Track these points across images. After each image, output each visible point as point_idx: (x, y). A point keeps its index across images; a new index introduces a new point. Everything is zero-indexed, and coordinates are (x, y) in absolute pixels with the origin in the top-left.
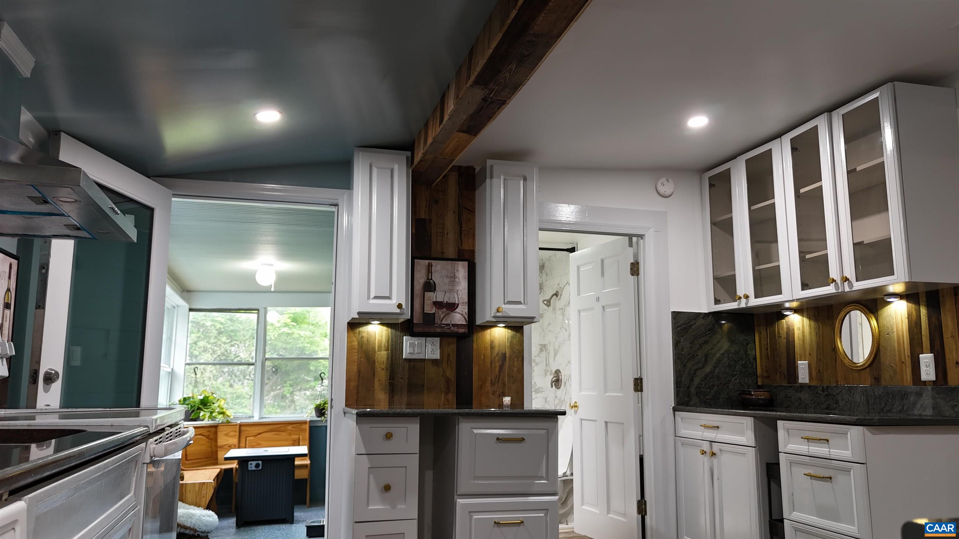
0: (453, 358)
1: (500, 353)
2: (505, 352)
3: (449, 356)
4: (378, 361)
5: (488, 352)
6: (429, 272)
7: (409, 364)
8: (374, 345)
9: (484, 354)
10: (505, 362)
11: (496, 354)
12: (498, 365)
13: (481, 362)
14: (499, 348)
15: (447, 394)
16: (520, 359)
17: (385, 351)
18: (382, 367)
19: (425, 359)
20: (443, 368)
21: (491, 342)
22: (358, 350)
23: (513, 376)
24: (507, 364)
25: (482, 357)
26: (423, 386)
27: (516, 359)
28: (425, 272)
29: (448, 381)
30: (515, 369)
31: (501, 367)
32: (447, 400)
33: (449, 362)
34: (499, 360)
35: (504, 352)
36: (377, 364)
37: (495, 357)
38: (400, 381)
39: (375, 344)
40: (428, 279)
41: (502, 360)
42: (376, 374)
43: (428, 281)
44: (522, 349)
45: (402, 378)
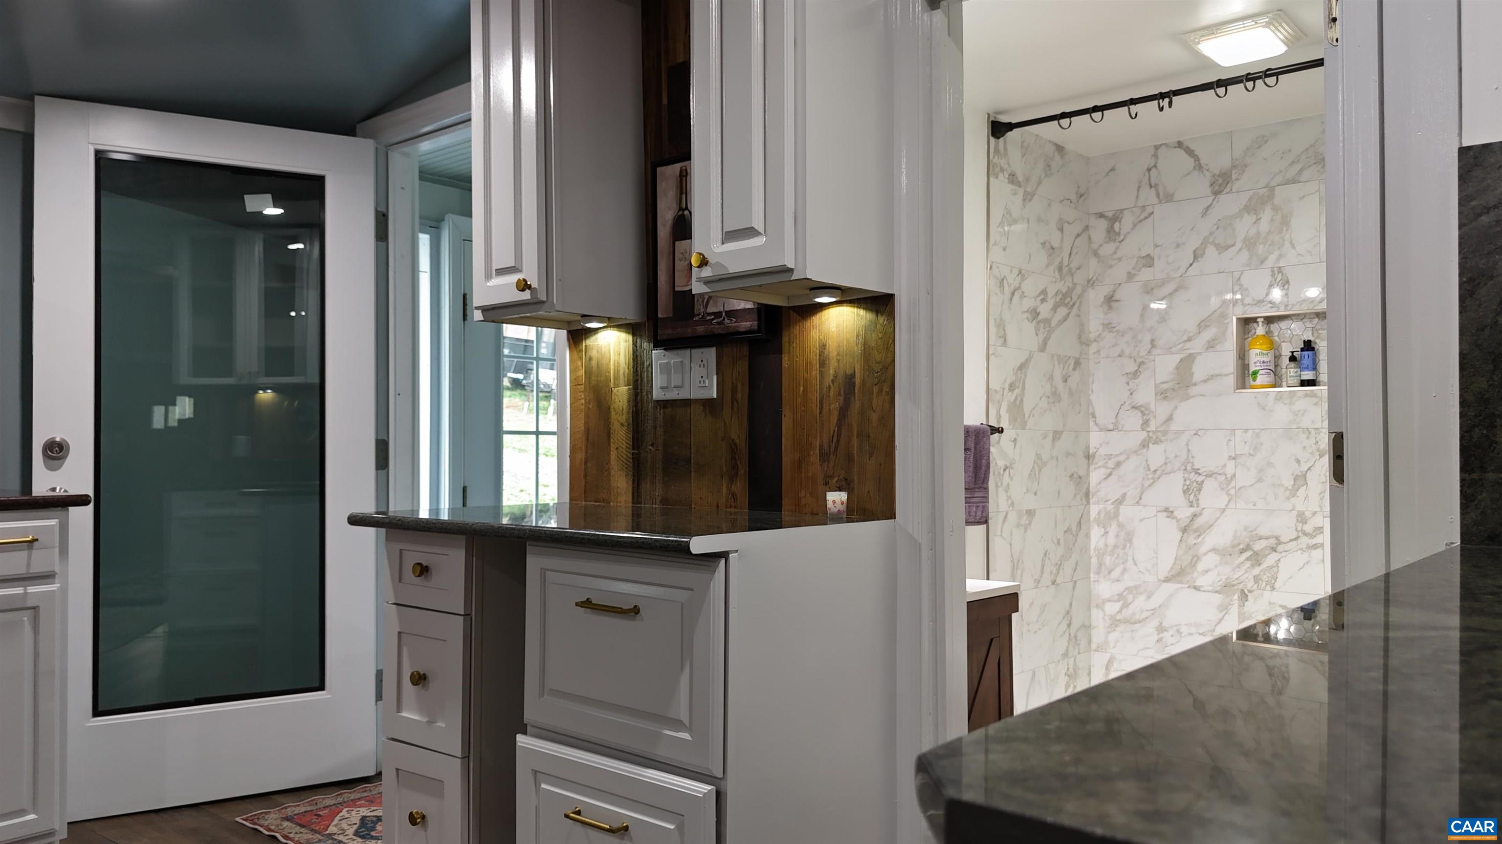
0: (743, 395)
1: (841, 374)
2: (852, 372)
3: (734, 390)
4: (614, 409)
5: (814, 373)
6: (681, 193)
7: (664, 413)
8: (607, 374)
9: (806, 380)
10: (852, 398)
11: (831, 377)
12: (835, 406)
13: (799, 401)
14: (838, 361)
15: (732, 480)
16: (886, 388)
17: (625, 386)
18: (621, 421)
19: (690, 399)
20: (724, 421)
21: (820, 348)
22: (585, 387)
23: (869, 436)
24: (856, 406)
25: (802, 389)
26: (688, 461)
27: (875, 389)
28: (674, 193)
29: (733, 449)
30: (874, 417)
31: (844, 412)
32: (733, 495)
33: (735, 403)
34: (839, 395)
35: (849, 372)
36: (613, 413)
37: (830, 386)
38: (650, 450)
39: (609, 373)
40: (681, 209)
41: (845, 392)
42: (612, 435)
43: (680, 213)
44: (889, 360)
45: (652, 445)
